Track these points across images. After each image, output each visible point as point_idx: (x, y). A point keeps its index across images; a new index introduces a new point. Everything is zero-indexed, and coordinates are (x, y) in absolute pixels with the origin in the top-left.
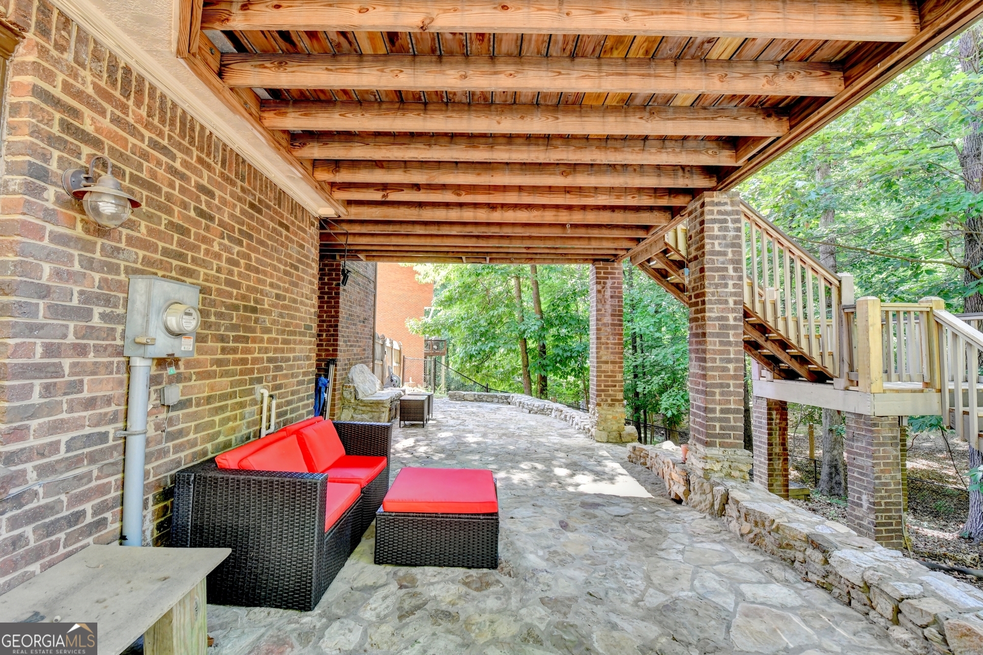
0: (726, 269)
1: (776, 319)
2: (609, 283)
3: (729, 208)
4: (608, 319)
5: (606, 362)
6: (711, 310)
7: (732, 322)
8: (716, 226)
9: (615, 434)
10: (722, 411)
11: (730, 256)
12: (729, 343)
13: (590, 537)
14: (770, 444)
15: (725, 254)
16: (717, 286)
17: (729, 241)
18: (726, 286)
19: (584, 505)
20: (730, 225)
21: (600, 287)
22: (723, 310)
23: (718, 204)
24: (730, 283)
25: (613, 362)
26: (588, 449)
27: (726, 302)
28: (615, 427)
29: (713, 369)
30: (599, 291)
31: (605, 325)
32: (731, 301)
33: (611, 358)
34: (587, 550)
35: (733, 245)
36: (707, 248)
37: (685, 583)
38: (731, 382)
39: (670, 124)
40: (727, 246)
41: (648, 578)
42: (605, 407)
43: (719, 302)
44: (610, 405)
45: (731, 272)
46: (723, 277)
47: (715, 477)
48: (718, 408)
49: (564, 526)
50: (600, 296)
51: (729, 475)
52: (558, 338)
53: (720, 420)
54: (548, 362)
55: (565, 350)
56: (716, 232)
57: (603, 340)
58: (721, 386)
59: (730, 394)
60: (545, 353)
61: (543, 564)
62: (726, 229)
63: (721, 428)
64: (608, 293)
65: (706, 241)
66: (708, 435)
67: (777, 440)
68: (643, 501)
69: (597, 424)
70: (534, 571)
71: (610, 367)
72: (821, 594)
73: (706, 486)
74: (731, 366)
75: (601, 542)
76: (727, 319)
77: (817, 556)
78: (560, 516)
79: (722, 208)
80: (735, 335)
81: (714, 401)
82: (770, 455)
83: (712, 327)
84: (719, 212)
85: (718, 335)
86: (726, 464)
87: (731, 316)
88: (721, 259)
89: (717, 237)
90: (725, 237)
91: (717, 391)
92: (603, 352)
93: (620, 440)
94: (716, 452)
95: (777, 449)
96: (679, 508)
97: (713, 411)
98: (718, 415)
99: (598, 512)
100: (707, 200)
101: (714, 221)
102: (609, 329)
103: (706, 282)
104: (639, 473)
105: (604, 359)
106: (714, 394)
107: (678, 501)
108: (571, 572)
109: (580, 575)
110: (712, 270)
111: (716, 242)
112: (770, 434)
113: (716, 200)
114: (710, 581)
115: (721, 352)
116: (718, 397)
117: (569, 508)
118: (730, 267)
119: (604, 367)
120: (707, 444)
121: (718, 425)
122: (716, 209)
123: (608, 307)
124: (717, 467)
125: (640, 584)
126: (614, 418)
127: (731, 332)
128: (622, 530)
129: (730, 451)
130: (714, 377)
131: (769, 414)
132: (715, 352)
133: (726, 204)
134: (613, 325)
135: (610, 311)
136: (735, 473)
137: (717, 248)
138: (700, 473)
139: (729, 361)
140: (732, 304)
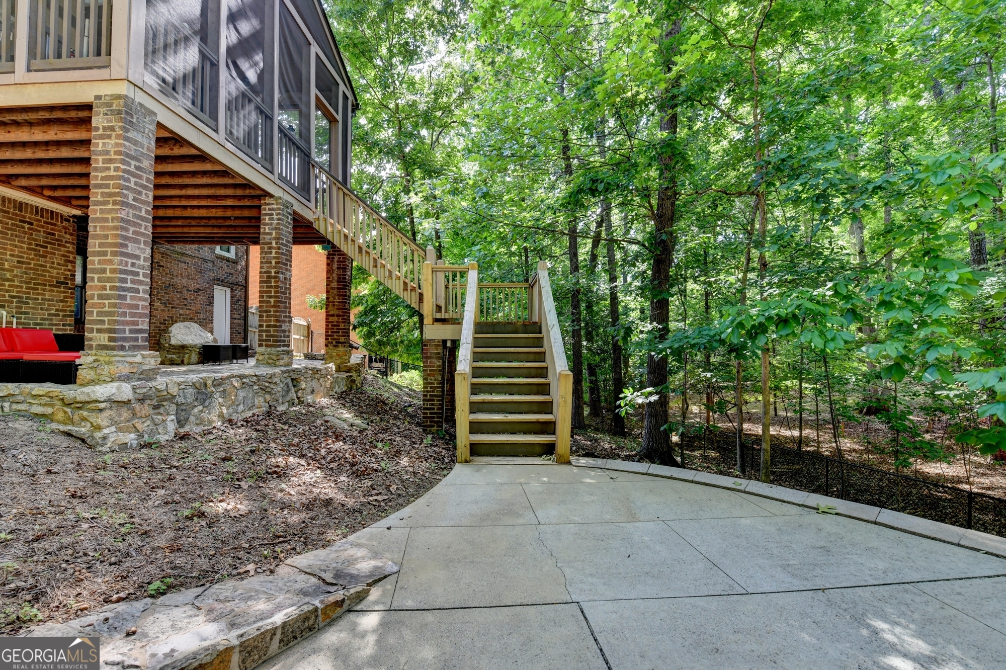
0: (271, 243)
3: (275, 206)
5: (333, 315)
7: (273, 274)
8: (267, 218)
11: (274, 235)
15: (270, 234)
16: (266, 253)
17: (274, 226)
18: (271, 253)
20: (275, 217)
23: (269, 204)
24: (274, 251)
25: (338, 316)
27: (271, 263)
30: (328, 264)
31: (332, 288)
32: (273, 262)
33: (337, 312)
35: (276, 229)
36: (263, 230)
38: (271, 309)
40: (272, 229)
42: (331, 347)
43: (267, 262)
44: (335, 346)
45: (274, 245)
46: (270, 248)
48: (264, 324)
50: (329, 268)
56: (267, 221)
57: (331, 300)
58: (266, 311)
59: (271, 316)
62: (273, 219)
63: (266, 336)
64: (335, 266)
65: (262, 226)
71: (336, 319)
74: (272, 300)
76: (270, 272)
79: (271, 207)
81: (264, 320)
84: (270, 209)
85: (265, 281)
86: (267, 356)
87: (273, 271)
88: (269, 237)
89: (268, 224)
90: (271, 224)
91: (264, 314)
92: (330, 308)
100: (262, 202)
101: (266, 215)
102: (335, 292)
105: (331, 313)
111: (267, 227)
113: (267, 202)
118: (274, 242)
119: (331, 319)
122: (267, 207)
123: (334, 275)
126: (338, 355)
127: (273, 280)
133: (273, 204)
135: (336, 278)
137: (267, 231)
139: (271, 297)
140: (273, 264)
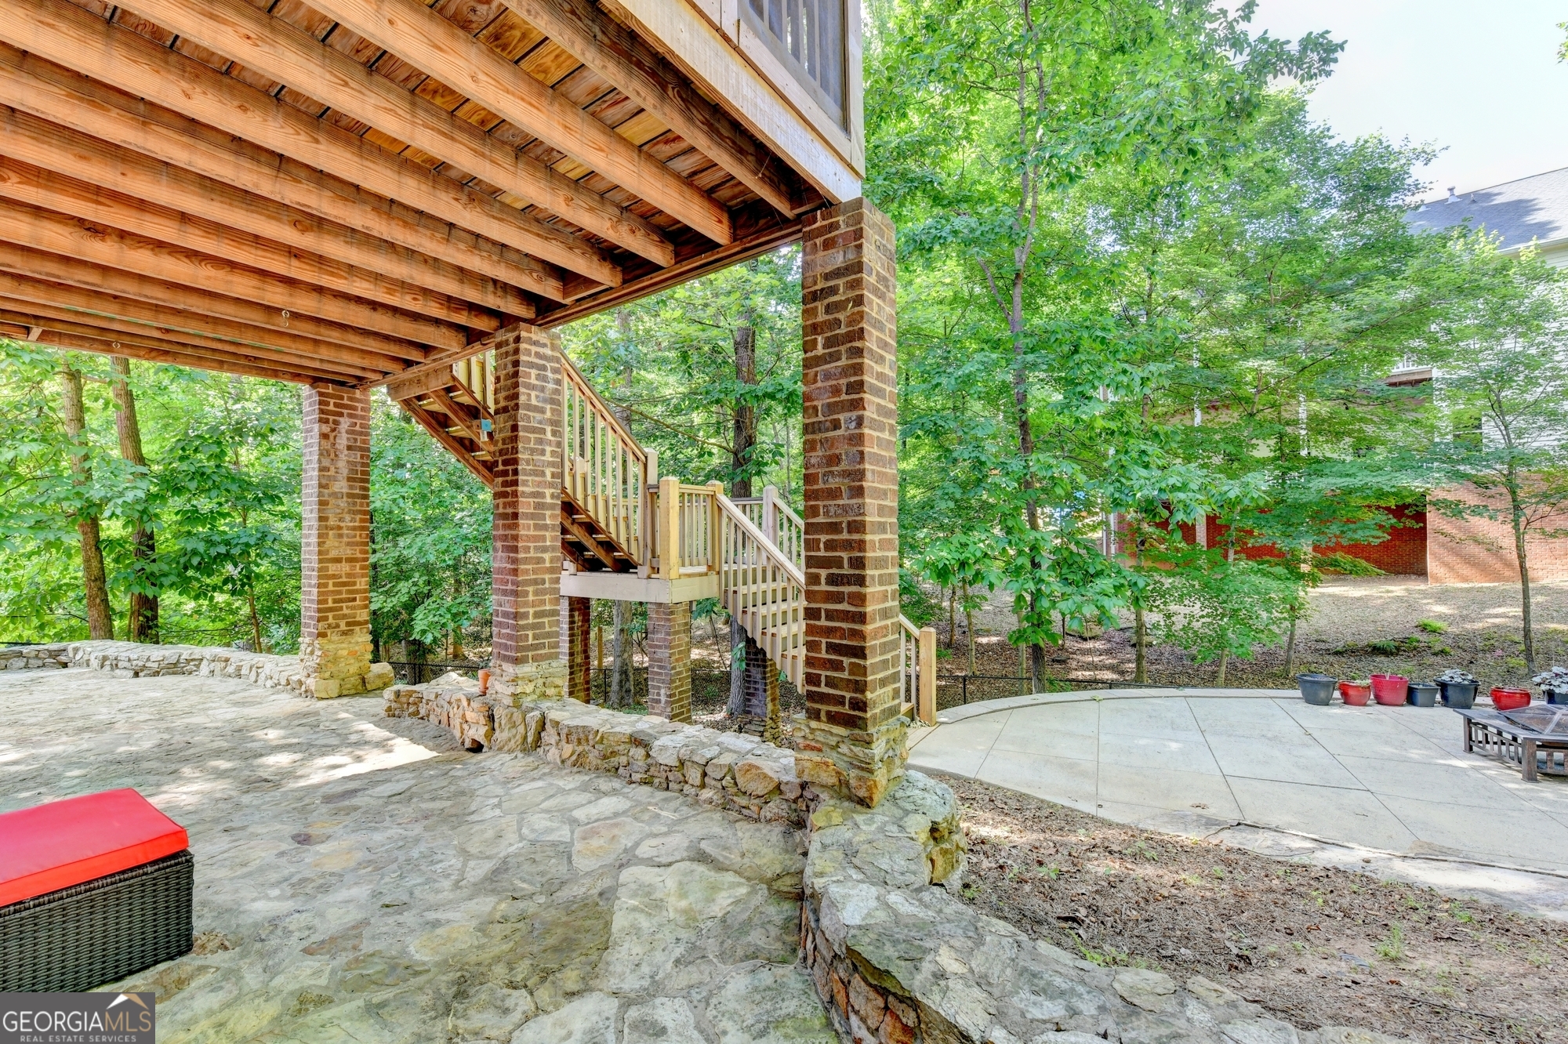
0: (543, 431)
1: (586, 496)
2: (345, 423)
3: (548, 352)
4: (341, 486)
5: (338, 560)
6: (525, 483)
7: (548, 500)
8: (534, 372)
9: (355, 680)
10: (537, 615)
11: (548, 415)
12: (545, 527)
13: (360, 837)
14: (571, 654)
15: (542, 411)
16: (533, 451)
17: (547, 395)
18: (543, 452)
19: (328, 799)
20: (549, 374)
21: (326, 429)
22: (539, 484)
23: (536, 343)
24: (548, 449)
25: (350, 560)
26: (306, 715)
27: (543, 474)
28: (353, 669)
29: (526, 561)
30: (325, 436)
31: (334, 495)
32: (548, 472)
33: (348, 552)
34: (360, 855)
35: (552, 401)
36: (522, 399)
37: (511, 836)
38: (547, 577)
39: (495, 224)
40: (545, 401)
41: (464, 853)
42: (335, 638)
43: (535, 473)
44: (344, 633)
45: (549, 436)
46: (540, 441)
47: (527, 702)
48: (531, 611)
49: (303, 840)
50: (326, 444)
51: (544, 695)
52: (192, 516)
53: (534, 626)
54: (166, 568)
55: (210, 542)
56: (533, 381)
57: (331, 522)
58: (535, 582)
59: (545, 592)
60: (152, 548)
61: (289, 905)
62: (544, 379)
63: (535, 637)
64: (343, 441)
65: (522, 390)
66: (518, 649)
67: (579, 648)
68: (426, 764)
69: (319, 669)
70: (274, 922)
71: (345, 567)
72: (646, 789)
73: (517, 716)
74: (547, 556)
75: (378, 837)
76: (543, 495)
77: (638, 753)
78: (290, 829)
79: (541, 350)
80: (552, 516)
81: (526, 604)
82: (571, 667)
83: (525, 506)
84: (537, 355)
85: (532, 516)
86: (540, 682)
87: (548, 492)
88: (538, 416)
89: (533, 387)
90: (543, 389)
91: (530, 589)
92: (331, 542)
93: (363, 687)
94: (528, 669)
95: (579, 659)
96: (480, 757)
97: (525, 615)
98: (531, 620)
99: (355, 801)
100: (524, 334)
101: (532, 365)
102: (342, 503)
103: (520, 445)
104: (409, 729)
105: (333, 554)
106: (526, 593)
107: (477, 748)
108: (343, 894)
109: (362, 892)
110: (528, 429)
111: (533, 394)
112: (571, 642)
113: (534, 337)
114: (539, 821)
115: (536, 539)
116: (531, 598)
117: (304, 810)
118: (549, 429)
119: (333, 569)
120: (516, 661)
121: (530, 633)
122: (534, 349)
123: (342, 464)
124: (529, 688)
125: (456, 862)
126: (352, 653)
127: (548, 513)
128: (407, 811)
129: (544, 664)
130: (527, 572)
131: (571, 616)
132: (529, 538)
133: (544, 345)
134: (350, 495)
135: (345, 472)
136: (551, 691)
137: (534, 402)
138: (508, 701)
139: (544, 550)
140: (549, 478)
